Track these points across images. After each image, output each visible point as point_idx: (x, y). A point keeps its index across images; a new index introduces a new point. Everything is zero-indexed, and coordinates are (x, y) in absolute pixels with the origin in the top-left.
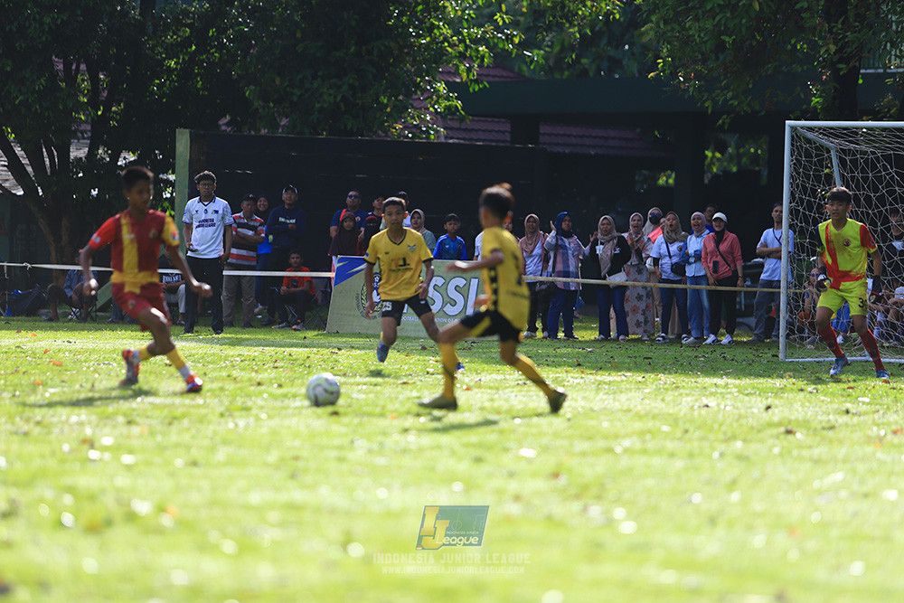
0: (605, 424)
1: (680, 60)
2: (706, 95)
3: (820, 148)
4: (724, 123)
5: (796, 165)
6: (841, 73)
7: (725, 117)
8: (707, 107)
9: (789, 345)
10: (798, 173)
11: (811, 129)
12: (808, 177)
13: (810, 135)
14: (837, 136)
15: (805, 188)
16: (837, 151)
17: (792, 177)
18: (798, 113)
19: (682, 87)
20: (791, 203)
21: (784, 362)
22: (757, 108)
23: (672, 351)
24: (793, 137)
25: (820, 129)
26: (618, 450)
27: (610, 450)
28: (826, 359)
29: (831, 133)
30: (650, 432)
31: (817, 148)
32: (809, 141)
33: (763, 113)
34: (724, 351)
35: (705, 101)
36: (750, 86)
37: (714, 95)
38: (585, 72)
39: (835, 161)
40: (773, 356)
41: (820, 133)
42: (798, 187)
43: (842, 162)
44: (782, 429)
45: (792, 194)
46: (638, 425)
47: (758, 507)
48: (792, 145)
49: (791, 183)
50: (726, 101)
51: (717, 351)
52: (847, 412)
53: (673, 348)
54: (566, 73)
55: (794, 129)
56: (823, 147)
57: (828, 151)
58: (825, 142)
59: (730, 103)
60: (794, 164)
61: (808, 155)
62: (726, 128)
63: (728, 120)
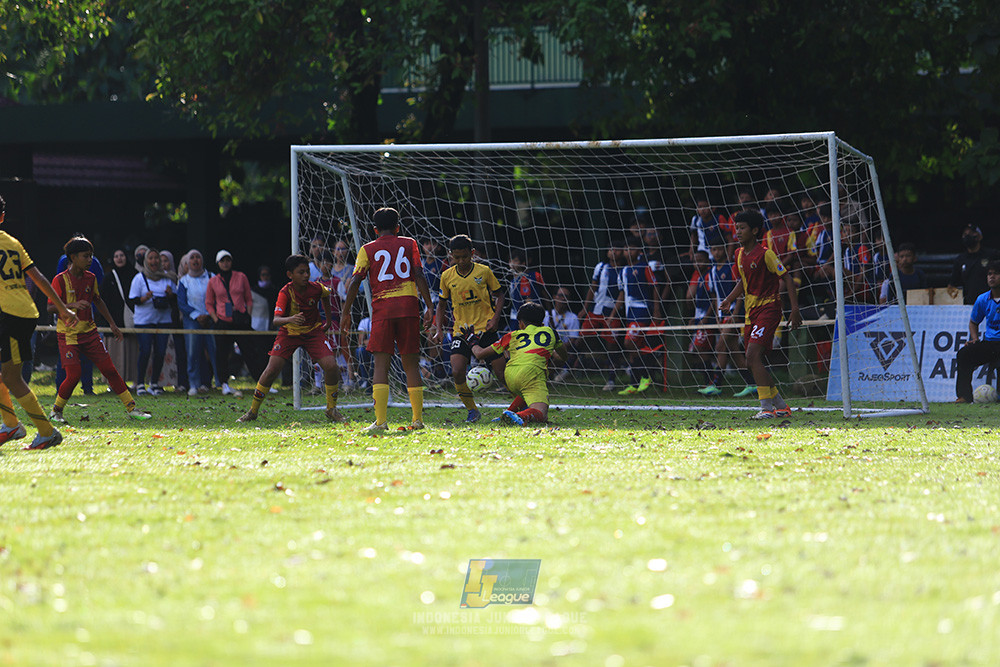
0: (75, 489)
1: (180, 79)
2: (210, 119)
3: (330, 175)
4: (230, 148)
5: (304, 195)
6: (356, 92)
7: (231, 141)
8: (212, 132)
9: (302, 393)
10: (307, 203)
11: (318, 154)
12: (317, 207)
13: (318, 161)
14: (347, 162)
15: (315, 220)
16: (348, 178)
17: (300, 207)
18: (310, 136)
19: (184, 110)
20: (300, 236)
21: (299, 411)
22: (267, 131)
23: (175, 404)
24: (299, 163)
25: (328, 154)
26: (82, 517)
27: (71, 518)
28: (344, 406)
29: (341, 159)
30: (123, 495)
31: (326, 175)
32: (316, 167)
33: (273, 137)
34: (234, 401)
35: (209, 125)
36: (259, 108)
37: (218, 118)
38: (83, 95)
39: (346, 190)
40: (288, 405)
41: (329, 159)
42: (307, 216)
43: (354, 189)
44: (272, 486)
45: (301, 227)
46: (111, 489)
47: (219, 573)
48: (299, 172)
49: (300, 215)
50: (231, 123)
51: (227, 403)
52: (351, 464)
53: (179, 400)
54: (62, 98)
55: (300, 154)
56: (332, 173)
57: (339, 179)
58: (334, 168)
59: (236, 125)
60: (302, 193)
61: (317, 182)
62: (233, 153)
63: (235, 146)
